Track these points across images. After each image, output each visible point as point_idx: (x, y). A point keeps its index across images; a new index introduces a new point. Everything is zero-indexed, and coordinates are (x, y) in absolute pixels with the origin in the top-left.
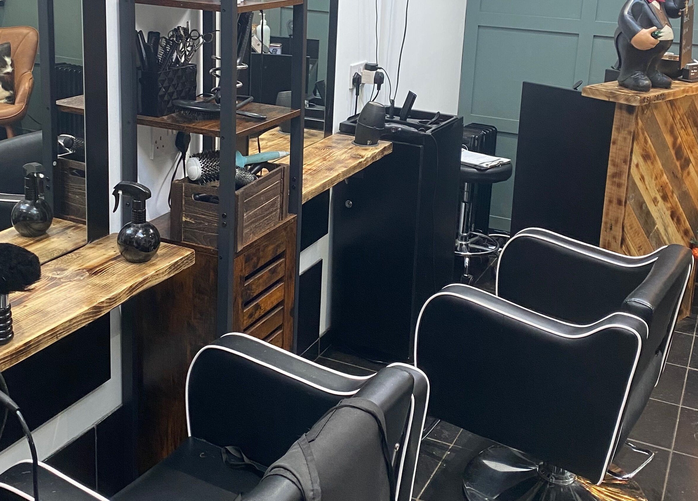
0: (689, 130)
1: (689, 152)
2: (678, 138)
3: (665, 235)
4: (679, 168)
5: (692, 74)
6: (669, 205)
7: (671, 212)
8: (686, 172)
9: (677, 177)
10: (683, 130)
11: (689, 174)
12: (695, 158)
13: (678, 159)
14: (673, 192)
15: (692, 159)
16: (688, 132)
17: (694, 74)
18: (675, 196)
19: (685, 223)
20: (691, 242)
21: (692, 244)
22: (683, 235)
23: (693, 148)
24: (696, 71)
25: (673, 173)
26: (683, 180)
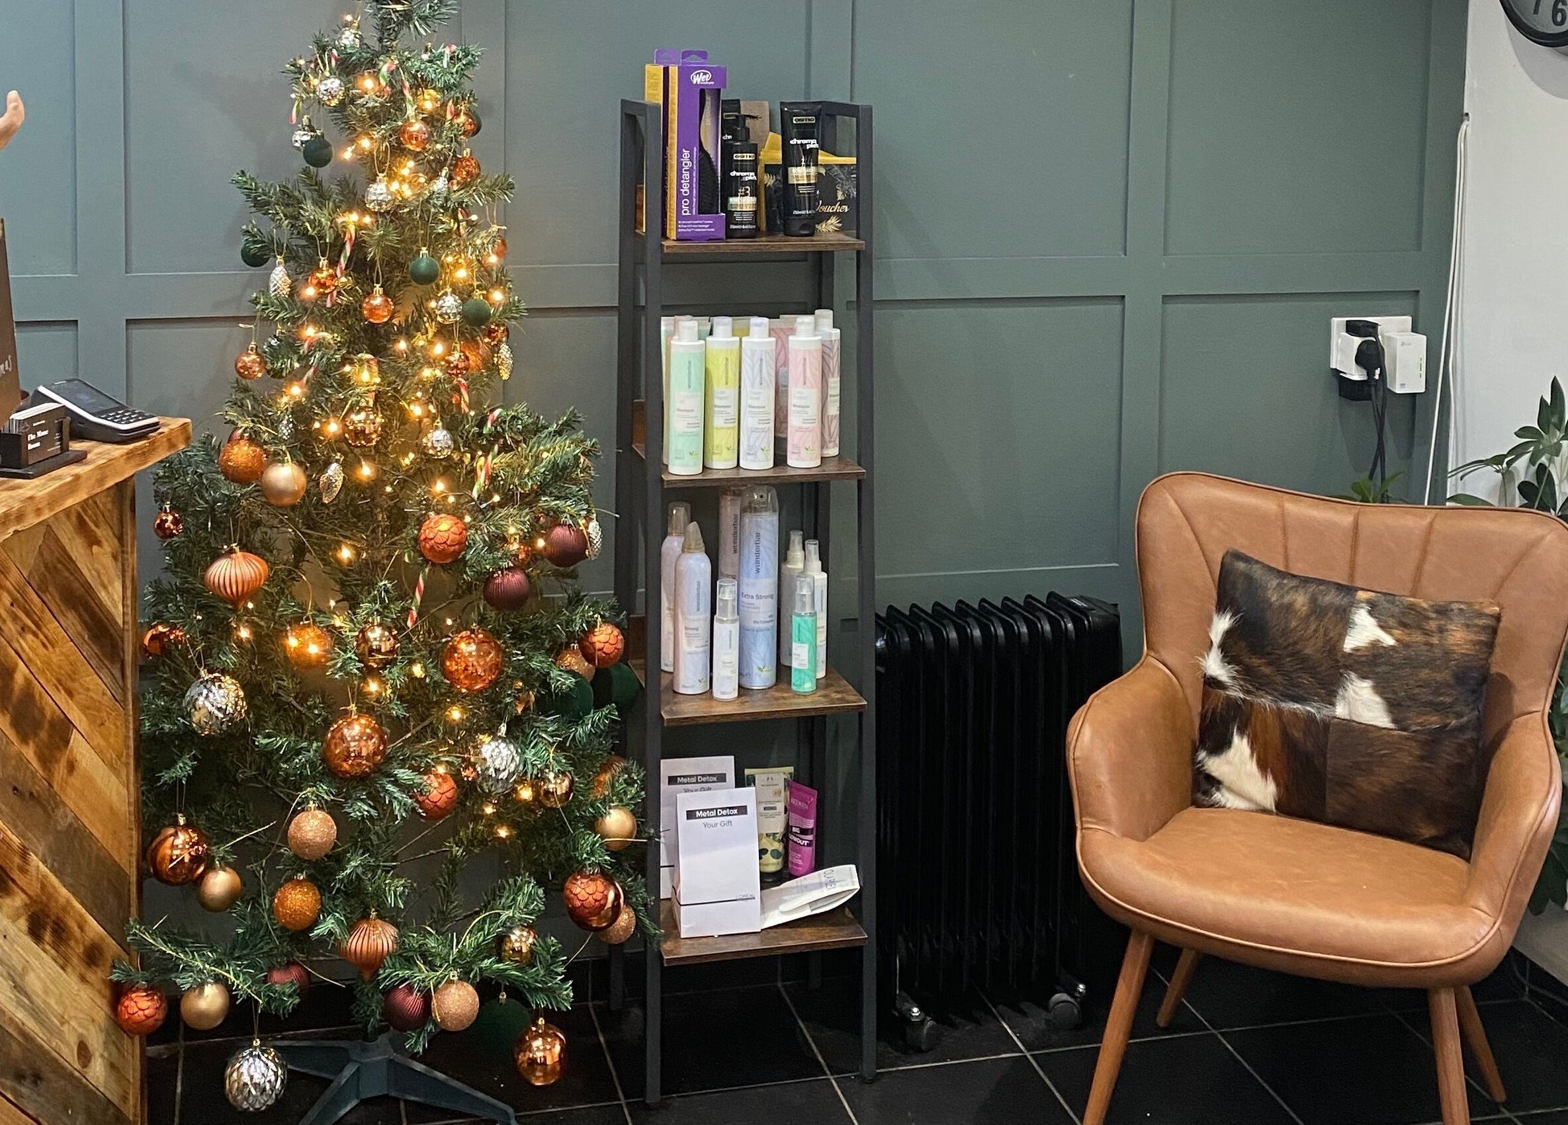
0: (52, 627)
1: (61, 699)
2: (16, 665)
3: (19, 1004)
4: (35, 764)
5: (30, 447)
6: (18, 900)
7: (27, 920)
8: (63, 763)
9: (31, 794)
10: (30, 637)
11: (71, 767)
12: (85, 709)
13: (24, 740)
14: (24, 854)
15: (75, 715)
16: (46, 637)
17: (38, 444)
18: (34, 859)
19: (81, 928)
20: (114, 977)
21: (118, 983)
22: (83, 971)
23: (73, 680)
24: (46, 433)
25: (15, 789)
26: (54, 795)
